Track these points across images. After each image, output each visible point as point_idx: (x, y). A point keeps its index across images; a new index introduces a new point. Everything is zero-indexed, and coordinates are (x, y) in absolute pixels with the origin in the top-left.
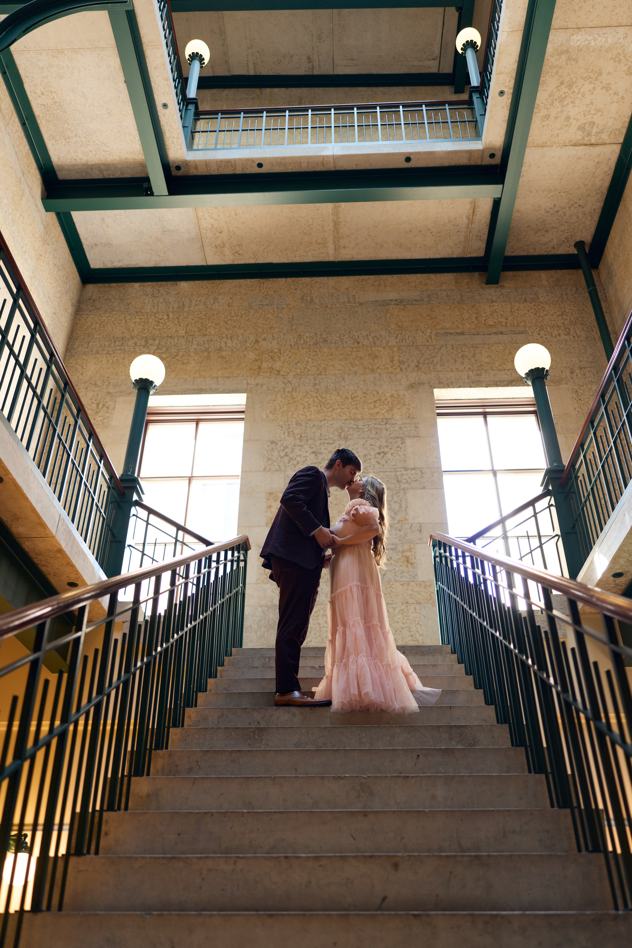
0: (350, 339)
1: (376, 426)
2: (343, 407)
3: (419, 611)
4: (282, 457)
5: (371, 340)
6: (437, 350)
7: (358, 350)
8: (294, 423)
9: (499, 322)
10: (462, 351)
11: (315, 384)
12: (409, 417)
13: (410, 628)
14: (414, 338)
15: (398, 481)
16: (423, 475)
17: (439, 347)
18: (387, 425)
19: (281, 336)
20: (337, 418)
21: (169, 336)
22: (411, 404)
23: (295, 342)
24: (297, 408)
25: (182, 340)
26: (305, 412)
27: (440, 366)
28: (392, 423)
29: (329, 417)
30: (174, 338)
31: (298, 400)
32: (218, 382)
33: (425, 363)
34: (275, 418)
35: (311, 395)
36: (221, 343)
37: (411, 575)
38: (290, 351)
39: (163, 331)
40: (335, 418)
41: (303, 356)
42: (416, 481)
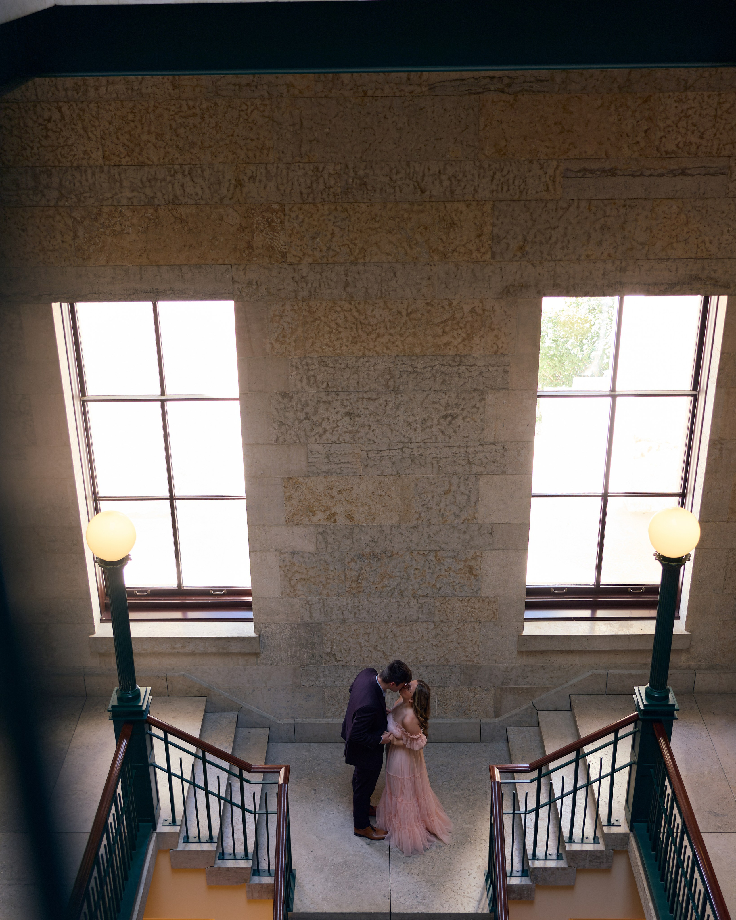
0: (408, 181)
1: (443, 369)
2: (392, 331)
3: (478, 630)
4: (300, 422)
5: (446, 183)
6: (561, 212)
7: (421, 208)
8: (316, 362)
9: (685, 142)
10: (605, 216)
11: (347, 285)
12: (496, 353)
13: (465, 648)
14: (524, 181)
15: (469, 462)
16: (505, 453)
17: (565, 205)
18: (461, 367)
19: (282, 171)
20: (383, 352)
21: (75, 165)
22: (501, 327)
23: (309, 187)
24: (319, 332)
25: (100, 177)
26: (333, 339)
27: (561, 248)
28: (467, 363)
29: (370, 350)
30: (86, 171)
31: (319, 317)
32: (182, 276)
33: (535, 242)
34: (284, 350)
35: (340, 306)
36: (173, 185)
37: (473, 589)
38: (300, 209)
39: (61, 153)
40: (380, 352)
41: (324, 220)
42: (494, 462)
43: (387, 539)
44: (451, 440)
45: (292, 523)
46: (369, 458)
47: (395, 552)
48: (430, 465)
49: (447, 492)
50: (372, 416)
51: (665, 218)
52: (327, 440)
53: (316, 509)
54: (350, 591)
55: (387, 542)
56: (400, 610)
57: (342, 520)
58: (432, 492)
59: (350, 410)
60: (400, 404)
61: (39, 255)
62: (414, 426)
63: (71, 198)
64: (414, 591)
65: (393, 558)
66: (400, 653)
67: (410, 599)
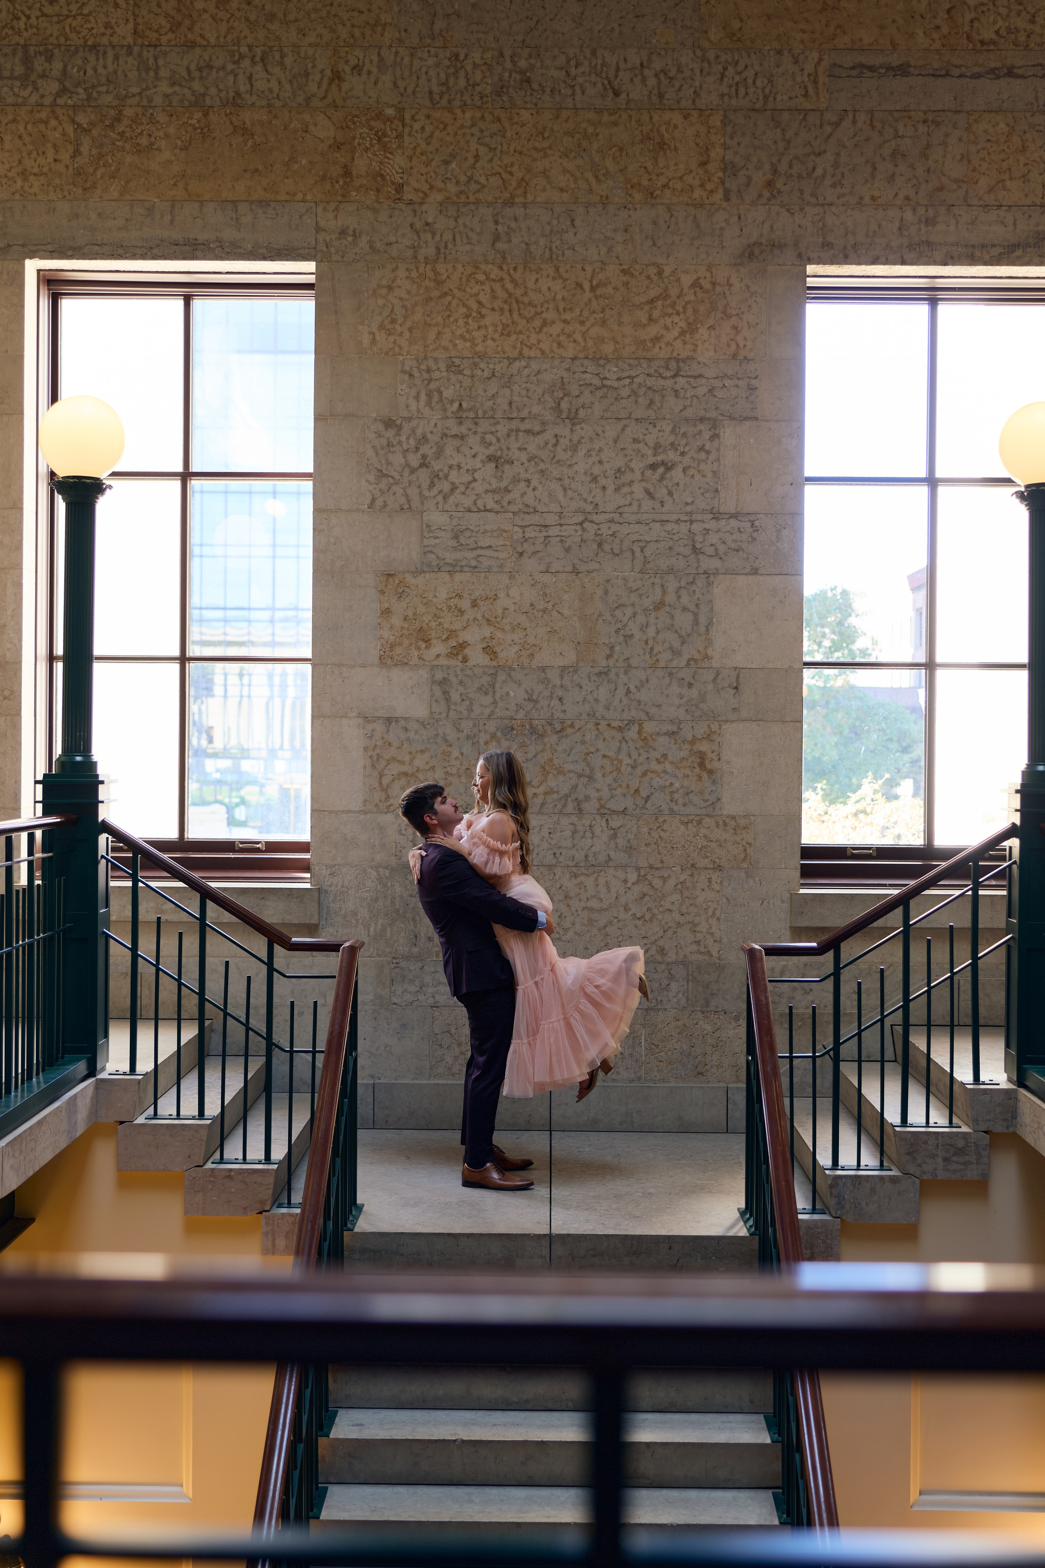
0: (593, 78)
1: (650, 382)
2: (568, 316)
3: (717, 887)
4: (413, 471)
5: (652, 82)
6: (828, 129)
7: (613, 118)
8: (442, 366)
9: (1008, 29)
10: (897, 136)
11: (497, 238)
12: (734, 356)
13: (695, 925)
14: (770, 81)
15: (695, 550)
16: (755, 535)
17: (834, 119)
18: (679, 379)
19: (402, 59)
20: (552, 351)
21: (89, 43)
22: (742, 313)
23: (443, 84)
24: (449, 316)
25: (126, 63)
26: (471, 328)
27: (831, 186)
28: (689, 373)
29: (531, 348)
30: (105, 53)
31: (451, 290)
32: (237, 219)
33: (791, 175)
34: (392, 346)
35: (485, 273)
36: (236, 76)
37: (706, 801)
38: (428, 117)
39: (70, 25)
40: (547, 351)
41: (464, 134)
42: (738, 551)
43: (555, 695)
44: (664, 510)
45: (389, 661)
46: (526, 541)
47: (569, 722)
48: (629, 554)
49: (659, 606)
50: (533, 463)
51: (989, 140)
52: (457, 506)
53: (433, 634)
55: (555, 702)
56: (575, 842)
57: (477, 657)
58: (633, 605)
59: (496, 451)
60: (579, 441)
61: (15, 182)
62: (602, 481)
63: (78, 94)
64: (602, 802)
65: (564, 733)
66: (576, 933)
67: (594, 819)
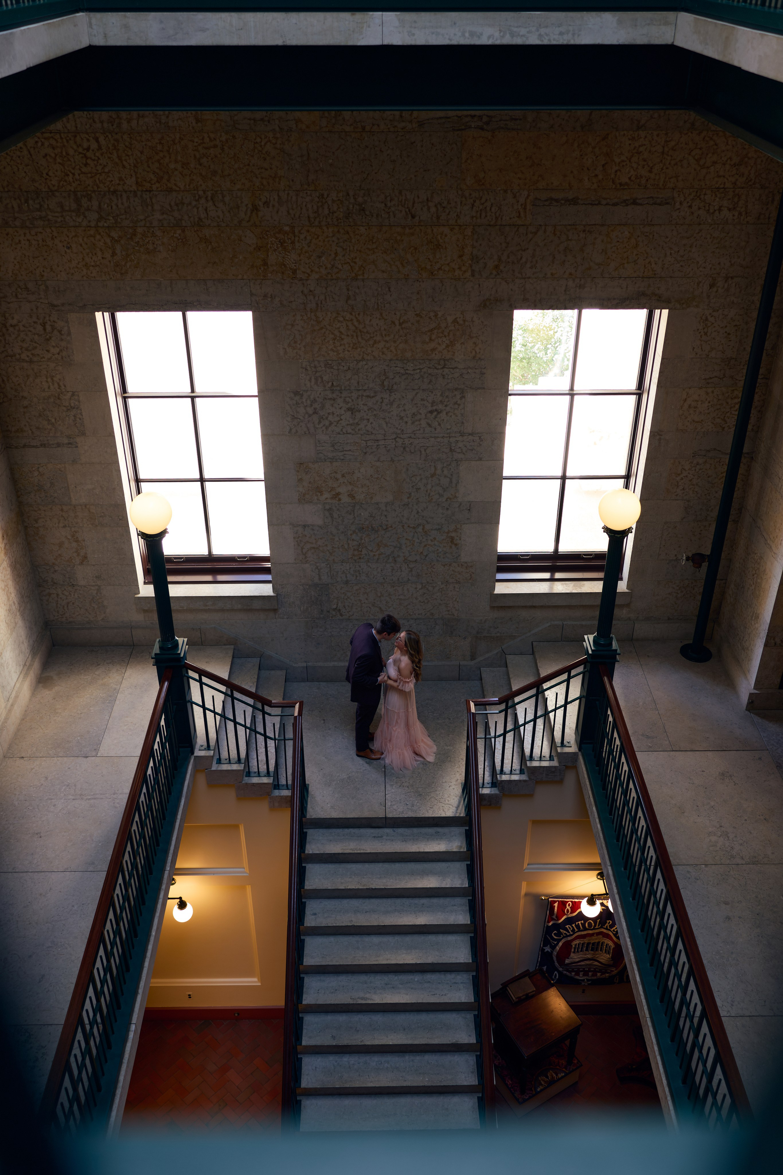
0: (400, 208)
1: (430, 371)
2: (387, 338)
3: (458, 590)
4: (310, 416)
5: (433, 210)
6: (530, 236)
7: (412, 231)
8: (323, 365)
9: (637, 175)
10: (568, 240)
11: (348, 298)
12: (474, 357)
13: (448, 604)
14: (500, 209)
15: (451, 450)
16: (481, 443)
17: (534, 230)
18: (445, 370)
19: (292, 197)
20: (379, 356)
21: (111, 190)
22: (479, 336)
23: (316, 212)
24: (325, 339)
25: (134, 201)
26: (337, 345)
27: (530, 268)
28: (450, 367)
29: (368, 355)
30: (121, 195)
31: (325, 326)
32: (207, 289)
33: (509, 262)
34: (296, 355)
35: (343, 317)
36: (198, 208)
37: (453, 556)
38: (308, 231)
39: (99, 179)
40: (377, 356)
41: (329, 241)
42: (472, 450)
43: (383, 514)
44: (437, 432)
45: (303, 501)
46: (368, 447)
47: (390, 525)
48: (419, 453)
49: (433, 476)
50: (370, 411)
51: (618, 241)
52: (333, 432)
53: (324, 489)
54: (352, 557)
55: (383, 517)
56: (393, 573)
57: (345, 499)
58: (421, 475)
59: (351, 405)
60: (393, 401)
61: (82, 270)
62: (406, 419)
63: (109, 220)
64: (406, 558)
65: (388, 530)
66: (393, 608)
67: (402, 564)
